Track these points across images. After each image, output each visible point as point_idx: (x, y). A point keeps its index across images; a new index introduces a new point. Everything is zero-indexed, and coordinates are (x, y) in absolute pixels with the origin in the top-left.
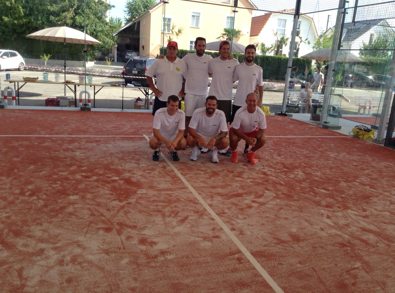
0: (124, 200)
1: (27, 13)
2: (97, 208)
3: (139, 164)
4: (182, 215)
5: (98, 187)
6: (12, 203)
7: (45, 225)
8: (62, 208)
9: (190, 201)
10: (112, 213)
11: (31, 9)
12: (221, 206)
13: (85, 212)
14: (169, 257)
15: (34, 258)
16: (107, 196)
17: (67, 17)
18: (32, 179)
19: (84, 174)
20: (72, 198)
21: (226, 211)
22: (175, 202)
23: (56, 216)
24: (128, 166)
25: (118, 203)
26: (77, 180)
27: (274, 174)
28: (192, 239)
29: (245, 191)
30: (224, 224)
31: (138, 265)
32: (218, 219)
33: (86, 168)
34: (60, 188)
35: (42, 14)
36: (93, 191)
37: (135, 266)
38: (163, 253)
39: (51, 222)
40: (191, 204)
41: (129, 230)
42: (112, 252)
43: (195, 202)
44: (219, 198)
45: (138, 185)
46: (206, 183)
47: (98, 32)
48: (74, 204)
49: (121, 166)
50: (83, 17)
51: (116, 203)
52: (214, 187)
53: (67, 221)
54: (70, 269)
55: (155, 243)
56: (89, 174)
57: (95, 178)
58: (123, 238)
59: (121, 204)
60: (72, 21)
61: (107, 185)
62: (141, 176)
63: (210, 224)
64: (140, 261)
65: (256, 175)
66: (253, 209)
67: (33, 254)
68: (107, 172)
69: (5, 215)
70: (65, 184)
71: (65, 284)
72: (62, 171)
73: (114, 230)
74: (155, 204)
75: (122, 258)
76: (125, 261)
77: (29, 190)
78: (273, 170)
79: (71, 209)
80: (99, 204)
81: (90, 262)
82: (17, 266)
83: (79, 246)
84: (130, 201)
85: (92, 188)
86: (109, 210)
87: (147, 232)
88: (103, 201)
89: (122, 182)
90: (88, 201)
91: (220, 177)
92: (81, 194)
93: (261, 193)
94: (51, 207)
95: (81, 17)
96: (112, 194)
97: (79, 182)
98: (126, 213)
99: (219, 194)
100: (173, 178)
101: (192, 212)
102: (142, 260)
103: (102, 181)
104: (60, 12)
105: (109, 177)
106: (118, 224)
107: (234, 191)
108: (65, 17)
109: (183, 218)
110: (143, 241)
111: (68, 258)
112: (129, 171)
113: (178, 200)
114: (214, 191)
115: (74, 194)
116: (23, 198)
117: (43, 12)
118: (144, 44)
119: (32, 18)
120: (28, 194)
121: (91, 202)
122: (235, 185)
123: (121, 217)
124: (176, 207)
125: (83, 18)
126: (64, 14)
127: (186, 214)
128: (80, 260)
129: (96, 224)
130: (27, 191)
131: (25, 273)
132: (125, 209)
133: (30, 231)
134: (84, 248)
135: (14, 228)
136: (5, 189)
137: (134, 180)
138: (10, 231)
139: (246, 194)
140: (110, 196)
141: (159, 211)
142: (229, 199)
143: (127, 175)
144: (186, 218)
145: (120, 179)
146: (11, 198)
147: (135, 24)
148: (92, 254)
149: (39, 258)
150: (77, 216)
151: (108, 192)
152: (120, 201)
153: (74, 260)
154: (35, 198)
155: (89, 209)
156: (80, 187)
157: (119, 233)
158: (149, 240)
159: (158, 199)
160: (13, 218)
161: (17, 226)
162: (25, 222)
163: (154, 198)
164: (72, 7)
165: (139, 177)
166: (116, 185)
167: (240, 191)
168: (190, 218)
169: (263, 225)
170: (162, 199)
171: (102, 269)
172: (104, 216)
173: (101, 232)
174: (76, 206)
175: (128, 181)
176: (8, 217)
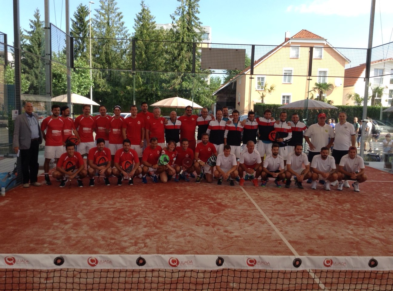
0: (217, 213)
1: (145, 82)
2: (201, 216)
3: (227, 195)
4: (251, 222)
5: (201, 206)
6: (155, 211)
7: (175, 221)
8: (182, 215)
9: (257, 216)
10: (209, 218)
11: (148, 79)
12: (278, 220)
13: (195, 217)
14: (240, 238)
15: (171, 233)
16: (207, 211)
17: (176, 83)
18: (164, 201)
19: (192, 199)
20: (187, 210)
21: (280, 222)
22: (248, 216)
23: (179, 218)
24: (220, 196)
25: (213, 214)
26: (189, 202)
27: (325, 205)
28: (254, 233)
29: (297, 214)
30: (277, 228)
31: (223, 240)
32: (273, 226)
33: (193, 196)
34: (180, 205)
35: (156, 82)
36: (198, 208)
37: (221, 240)
38: (236, 237)
39: (177, 220)
40: (258, 218)
41: (219, 226)
42: (210, 234)
43: (261, 217)
44: (278, 216)
45: (226, 206)
46: (271, 208)
47: (200, 94)
48: (188, 213)
49: (216, 196)
50: (188, 82)
51: (211, 214)
52: (276, 210)
53: (186, 220)
54: (189, 238)
55: (233, 233)
56: (196, 199)
57: (199, 201)
58: (215, 229)
59: (215, 215)
60: (179, 86)
61: (207, 205)
62: (228, 202)
63: (268, 228)
64: (224, 239)
65: (311, 205)
66: (300, 223)
67: (170, 232)
68: (207, 199)
69: (153, 216)
70: (182, 204)
71: (187, 243)
72: (179, 197)
73: (211, 226)
74: (235, 216)
75: (214, 236)
76: (216, 238)
77: (163, 206)
78: (326, 203)
79: (187, 215)
80: (202, 214)
81: (199, 237)
82: (164, 235)
83: (192, 230)
84: (220, 214)
85: (198, 206)
86: (208, 217)
87: (229, 228)
88: (204, 213)
89: (215, 204)
90: (195, 212)
91: (282, 205)
92: (192, 209)
93: (309, 215)
94: (176, 214)
95: (187, 82)
96: (209, 210)
97: (190, 203)
98: (217, 219)
99: (278, 214)
100: (249, 204)
101: (258, 222)
102: (225, 238)
103: (204, 203)
104: (170, 80)
105: (208, 202)
106: (212, 223)
107: (290, 213)
108: (174, 84)
109: (251, 224)
110: (226, 231)
111: (188, 234)
112: (220, 199)
113: (250, 215)
114: (276, 212)
115: (188, 209)
116: (161, 209)
117: (157, 81)
118: (239, 101)
119: (149, 86)
120: (163, 207)
121: (197, 213)
122: (292, 210)
123: (214, 220)
124: (247, 218)
125: (188, 84)
126: (173, 81)
127: (253, 222)
128: (193, 235)
129: (201, 222)
130: (162, 206)
131: (168, 238)
132: (217, 217)
133: (167, 223)
134: (195, 232)
135: (159, 221)
136: (150, 205)
137: (223, 204)
138: (158, 222)
139: (298, 215)
140: (208, 211)
141: (237, 219)
142: (285, 217)
143: (219, 201)
144: (253, 224)
145: (215, 203)
146: (155, 209)
147: (232, 83)
148: (199, 234)
149: (174, 233)
150: (190, 218)
151: (207, 209)
152: (214, 213)
153: (190, 235)
154: (167, 209)
155: (197, 216)
156: (191, 205)
157: (213, 227)
158: (229, 231)
159: (237, 214)
160: (158, 217)
161: (161, 220)
162: (164, 219)
163: (235, 213)
164: (180, 75)
165: (227, 203)
166: (212, 205)
167: (294, 213)
168: (255, 224)
169: (302, 230)
170: (240, 214)
171: (205, 239)
172: (205, 220)
173: (203, 226)
174: (189, 214)
175: (219, 204)
176: (155, 217)
